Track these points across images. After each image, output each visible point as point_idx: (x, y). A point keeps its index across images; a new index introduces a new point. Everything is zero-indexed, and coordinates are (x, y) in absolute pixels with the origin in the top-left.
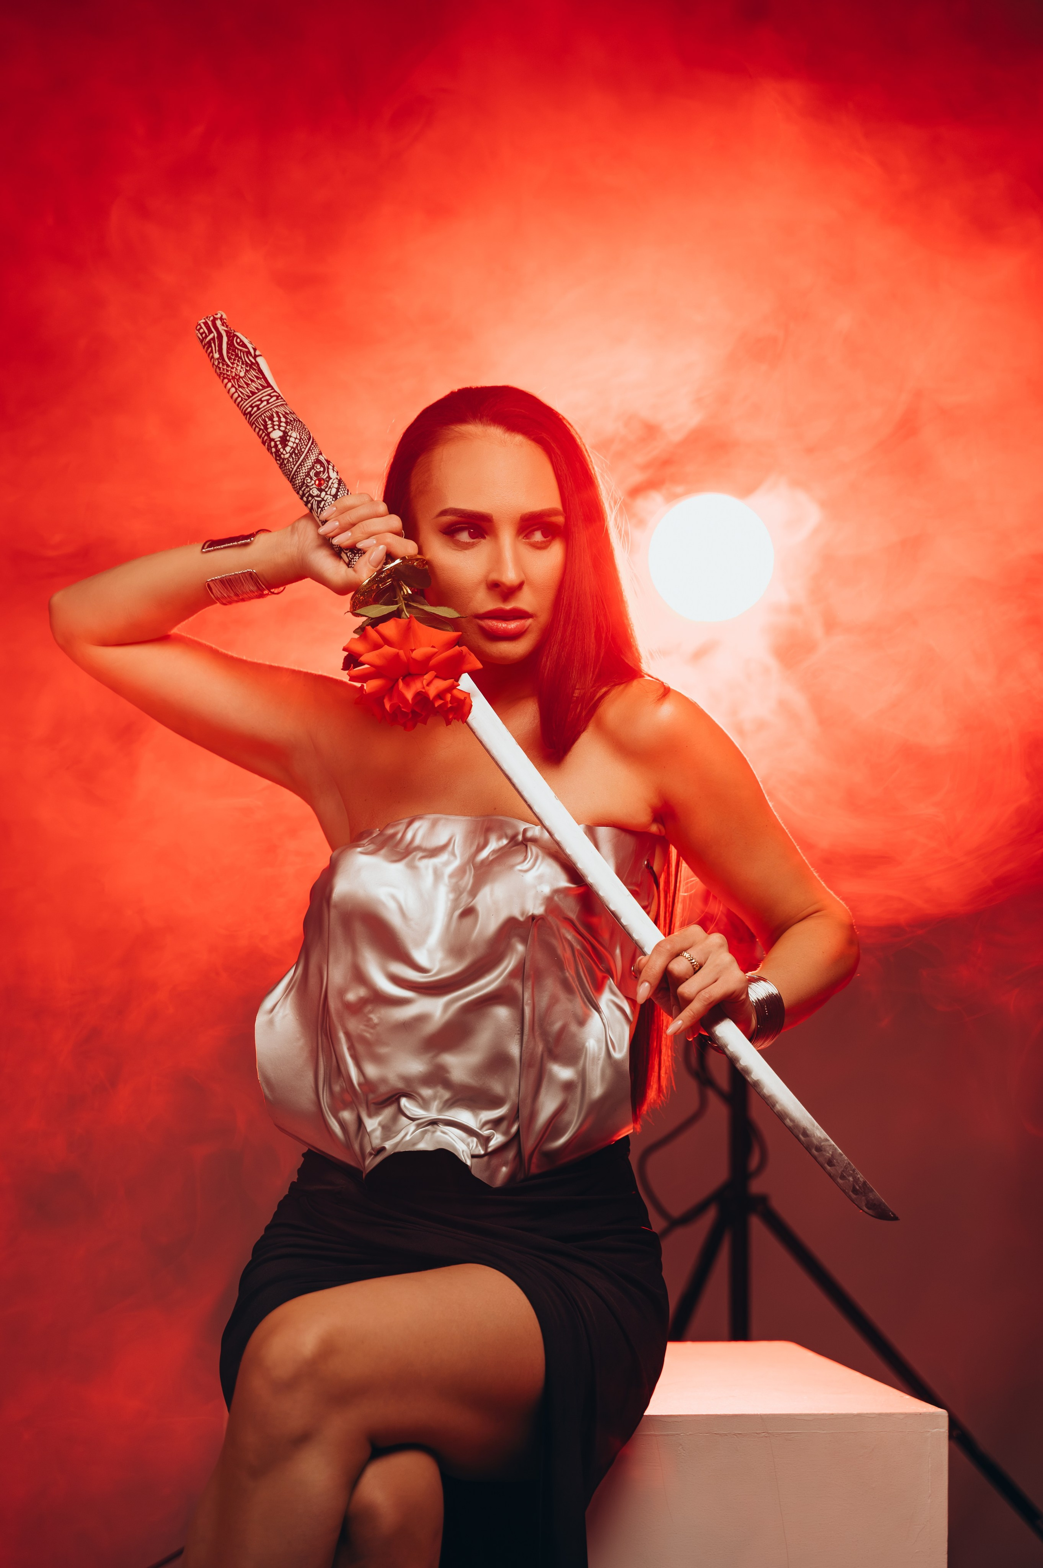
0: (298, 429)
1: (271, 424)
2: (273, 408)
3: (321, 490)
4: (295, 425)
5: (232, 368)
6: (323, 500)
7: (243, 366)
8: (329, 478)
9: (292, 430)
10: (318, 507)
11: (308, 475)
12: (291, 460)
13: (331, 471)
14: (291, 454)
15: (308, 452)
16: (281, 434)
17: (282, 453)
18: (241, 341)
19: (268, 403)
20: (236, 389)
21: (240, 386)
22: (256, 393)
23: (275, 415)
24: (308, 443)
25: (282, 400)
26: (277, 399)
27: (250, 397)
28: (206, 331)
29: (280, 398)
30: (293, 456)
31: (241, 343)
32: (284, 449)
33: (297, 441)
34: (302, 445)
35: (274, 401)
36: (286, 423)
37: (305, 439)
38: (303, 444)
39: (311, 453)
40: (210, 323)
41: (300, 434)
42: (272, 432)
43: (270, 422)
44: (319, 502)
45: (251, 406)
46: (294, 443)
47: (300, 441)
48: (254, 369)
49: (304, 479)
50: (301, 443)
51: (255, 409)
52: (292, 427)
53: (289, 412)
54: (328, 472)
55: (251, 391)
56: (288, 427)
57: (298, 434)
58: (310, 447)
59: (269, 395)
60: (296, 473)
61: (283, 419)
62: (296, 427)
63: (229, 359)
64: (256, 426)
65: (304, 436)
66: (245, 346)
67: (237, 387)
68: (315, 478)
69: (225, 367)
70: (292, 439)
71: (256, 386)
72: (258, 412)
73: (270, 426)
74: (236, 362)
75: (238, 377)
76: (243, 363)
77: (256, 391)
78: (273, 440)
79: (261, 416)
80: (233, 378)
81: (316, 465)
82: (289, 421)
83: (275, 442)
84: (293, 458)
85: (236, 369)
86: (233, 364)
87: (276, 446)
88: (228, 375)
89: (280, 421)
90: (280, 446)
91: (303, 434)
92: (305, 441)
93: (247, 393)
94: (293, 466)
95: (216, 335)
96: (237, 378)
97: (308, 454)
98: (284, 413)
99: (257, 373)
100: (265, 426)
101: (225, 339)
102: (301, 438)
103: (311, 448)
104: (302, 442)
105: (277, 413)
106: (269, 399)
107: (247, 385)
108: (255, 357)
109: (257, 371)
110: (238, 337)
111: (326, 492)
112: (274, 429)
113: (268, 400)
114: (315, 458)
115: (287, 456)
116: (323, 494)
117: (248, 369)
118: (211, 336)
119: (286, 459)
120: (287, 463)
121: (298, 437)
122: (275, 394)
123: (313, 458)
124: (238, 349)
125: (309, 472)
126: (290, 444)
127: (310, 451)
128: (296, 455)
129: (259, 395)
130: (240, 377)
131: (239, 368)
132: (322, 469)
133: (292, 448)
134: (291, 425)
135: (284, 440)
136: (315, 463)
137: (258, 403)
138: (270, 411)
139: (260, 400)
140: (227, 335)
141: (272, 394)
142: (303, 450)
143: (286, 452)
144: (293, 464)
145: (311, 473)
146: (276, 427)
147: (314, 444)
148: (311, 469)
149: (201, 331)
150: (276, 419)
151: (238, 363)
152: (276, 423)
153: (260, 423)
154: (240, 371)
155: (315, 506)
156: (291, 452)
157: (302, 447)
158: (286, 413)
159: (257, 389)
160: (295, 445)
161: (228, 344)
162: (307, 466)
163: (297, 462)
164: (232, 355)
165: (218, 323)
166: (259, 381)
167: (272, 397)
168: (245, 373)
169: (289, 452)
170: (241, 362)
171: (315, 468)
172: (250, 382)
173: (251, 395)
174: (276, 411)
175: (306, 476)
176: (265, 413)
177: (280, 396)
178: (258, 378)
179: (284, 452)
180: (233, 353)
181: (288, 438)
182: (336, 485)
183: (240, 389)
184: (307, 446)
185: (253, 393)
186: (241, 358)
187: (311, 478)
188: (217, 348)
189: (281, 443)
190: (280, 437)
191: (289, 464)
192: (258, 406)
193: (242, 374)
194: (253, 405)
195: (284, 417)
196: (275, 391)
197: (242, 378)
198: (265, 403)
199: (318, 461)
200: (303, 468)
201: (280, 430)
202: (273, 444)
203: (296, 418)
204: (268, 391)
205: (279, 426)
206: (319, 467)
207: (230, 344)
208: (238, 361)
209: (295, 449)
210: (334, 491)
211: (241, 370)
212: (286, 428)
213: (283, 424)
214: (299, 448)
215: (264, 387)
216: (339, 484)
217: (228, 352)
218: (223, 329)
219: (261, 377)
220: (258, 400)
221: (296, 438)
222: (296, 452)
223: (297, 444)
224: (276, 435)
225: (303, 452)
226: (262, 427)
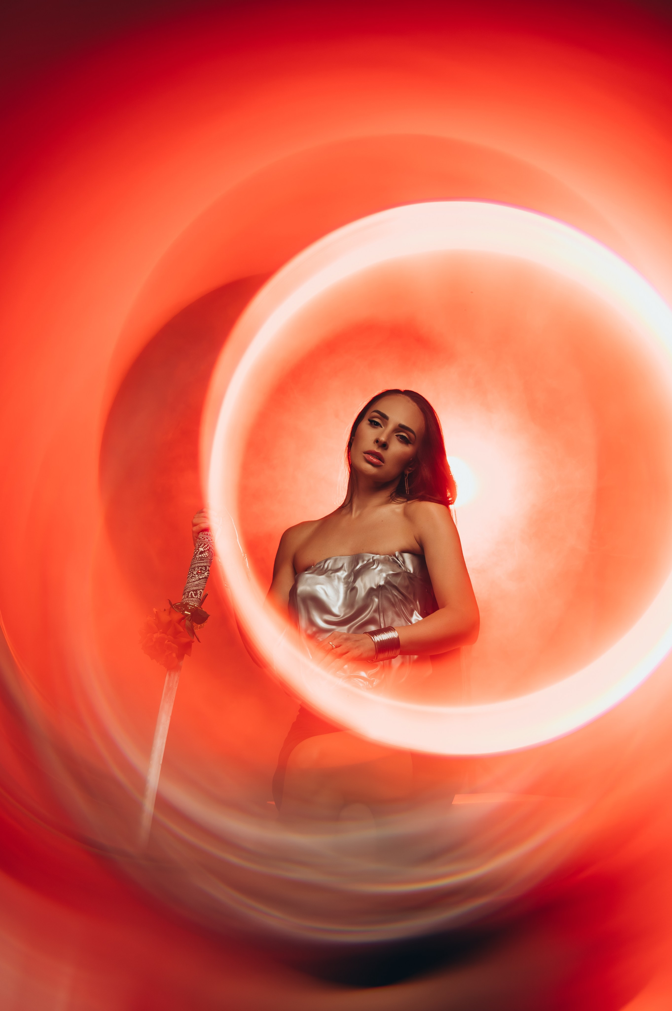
3: (197, 574)
6: (195, 577)
8: (204, 573)
10: (191, 577)
11: (198, 567)
12: (198, 559)
13: (206, 573)
14: (200, 558)
15: (205, 562)
16: (203, 550)
17: (197, 555)
23: (207, 545)
30: (200, 559)
32: (199, 555)
33: (206, 556)
36: (208, 550)
44: (193, 576)
46: (204, 556)
47: (207, 557)
49: (196, 567)
51: (203, 539)
54: (205, 572)
56: (207, 551)
61: (208, 548)
64: (198, 543)
78: (199, 550)
84: (199, 559)
87: (198, 552)
89: (206, 547)
90: (199, 553)
102: (208, 557)
105: (208, 545)
111: (198, 576)
112: (202, 548)
116: (197, 575)
120: (196, 559)
121: (207, 556)
123: (205, 564)
125: (199, 567)
126: (203, 555)
132: (204, 570)
133: (202, 556)
135: (202, 553)
136: (204, 566)
148: (201, 566)
155: (190, 577)
160: (204, 557)
163: (199, 561)
175: (197, 567)
179: (198, 555)
182: (203, 577)
187: (198, 569)
190: (202, 551)
195: (209, 548)
198: (208, 540)
199: (206, 567)
201: (204, 549)
202: (197, 551)
205: (205, 548)
209: (202, 557)
210: (201, 577)
216: (205, 578)
220: (206, 538)
221: (206, 555)
224: (201, 549)
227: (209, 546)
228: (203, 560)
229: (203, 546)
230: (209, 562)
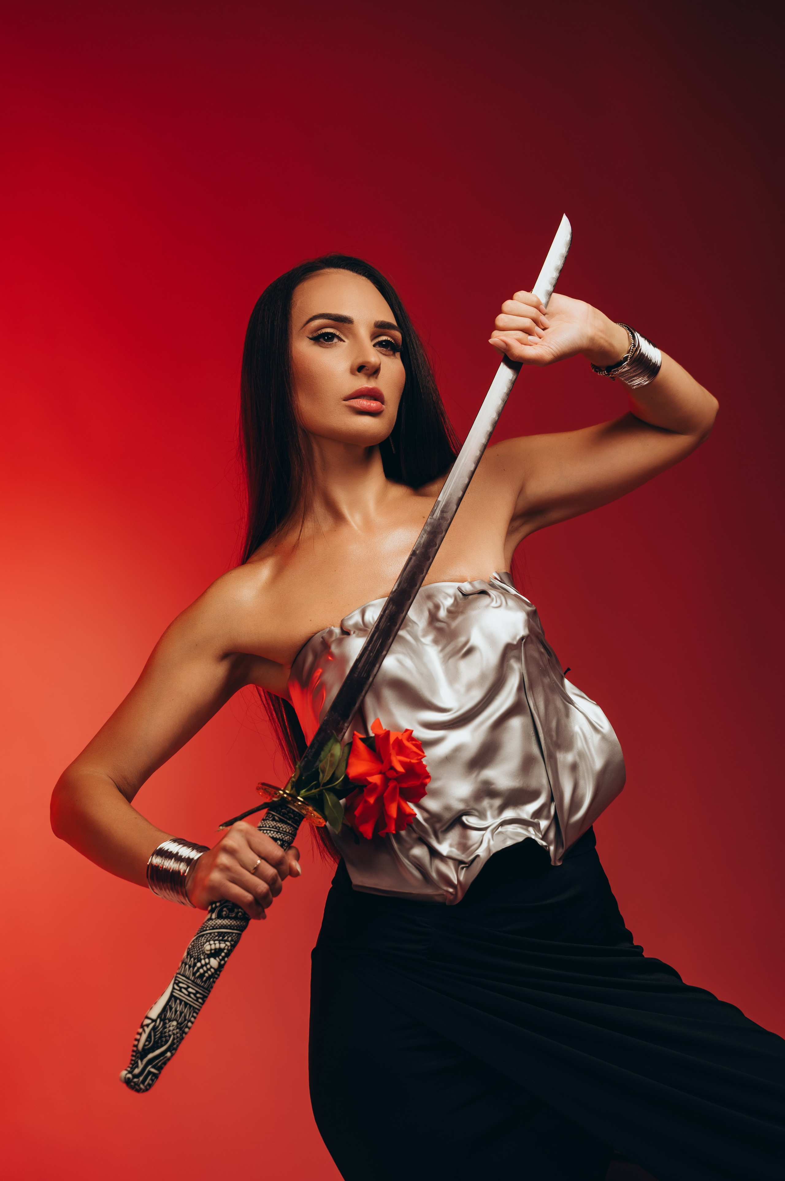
0: (199, 949)
1: (207, 973)
2: (191, 980)
4: (196, 954)
5: (174, 1034)
7: (168, 1026)
9: (204, 952)
11: (236, 918)
12: (230, 939)
14: (225, 941)
15: (217, 928)
16: (212, 960)
17: (227, 949)
18: (146, 1041)
19: (189, 987)
20: (188, 1022)
21: (185, 1020)
22: (185, 1002)
23: (198, 974)
24: (207, 934)
25: (178, 979)
26: (180, 982)
27: (191, 1006)
28: (150, 1077)
29: (177, 982)
30: (226, 938)
31: (149, 1039)
32: (223, 949)
33: (212, 942)
34: (213, 937)
35: (183, 983)
36: (200, 961)
37: (205, 937)
38: (211, 936)
39: (216, 925)
40: (141, 1078)
41: (203, 945)
42: (214, 968)
43: (206, 975)
45: (197, 1001)
46: (215, 944)
47: (209, 941)
48: (165, 1016)
49: (240, 919)
50: (211, 938)
51: (198, 995)
52: (200, 954)
53: (187, 966)
55: (185, 1007)
56: (202, 957)
57: (205, 946)
58: (210, 930)
59: (180, 991)
60: (238, 928)
61: (199, 965)
62: (198, 951)
63: (167, 1041)
64: (210, 986)
65: (203, 940)
66: (149, 1036)
67: (186, 1022)
68: (236, 910)
69: (175, 1041)
70: (213, 947)
71: (179, 1006)
72: (200, 991)
73: (209, 973)
74: (167, 1034)
75: (178, 1025)
76: (165, 1028)
77: (183, 1003)
78: (219, 963)
79: (203, 987)
80: (180, 1029)
81: (224, 916)
82: (196, 960)
83: (221, 960)
84: (228, 938)
85: (173, 1030)
86: (170, 1036)
87: (223, 958)
88: (180, 1036)
89: (202, 966)
90: (223, 954)
91: (201, 943)
92: (207, 937)
93: (187, 1010)
94: (234, 935)
95: (150, 1067)
96: (180, 1026)
97: (218, 927)
98: (191, 969)
99: (167, 1012)
100: (210, 977)
101: (151, 1056)
102: (207, 941)
103: (211, 928)
104: (209, 938)
105: (194, 974)
106: (184, 988)
107: (181, 1013)
108: (153, 1021)
109: (165, 1012)
110: (144, 1045)
112: (211, 967)
113: (186, 989)
114: (218, 920)
115: (228, 944)
117: (167, 1021)
118: (153, 1070)
119: (231, 944)
121: (208, 943)
122: (176, 987)
123: (219, 922)
124: (155, 1039)
126: (217, 946)
127: (215, 927)
128: (224, 937)
129: (185, 998)
130: (178, 1023)
131: (171, 1028)
132: (225, 909)
133: (220, 943)
134: (199, 956)
137: (192, 996)
138: (195, 981)
139: (189, 996)
140: (146, 1056)
141: (178, 988)
142: (216, 934)
143: (225, 947)
144: (232, 935)
145: (233, 915)
146: (208, 966)
147: (205, 929)
148: (230, 918)
149: (150, 1082)
150: (201, 971)
151: (167, 1031)
152: (205, 968)
153: (209, 984)
154: (173, 1026)
156: (223, 942)
157: (214, 936)
158: (190, 967)
159: (180, 1004)
161: (153, 1051)
162: (229, 922)
163: (229, 933)
164: (162, 1041)
165: (137, 1071)
166: (173, 1006)
167: (181, 988)
168: (173, 1021)
169: (225, 943)
170: (165, 1030)
171: (227, 915)
172: (178, 1013)
173: (188, 1006)
174: (193, 975)
176: (198, 985)
177: (175, 983)
178: (171, 1008)
179: (226, 947)
180: (160, 1041)
181: (213, 951)
183: (187, 1017)
184: (210, 934)
185: (186, 1004)
186: (161, 1033)
187: (238, 912)
188: (162, 1058)
189: (220, 955)
190: (215, 959)
191: (234, 938)
192: (195, 995)
193: (175, 1023)
194: (195, 998)
195: (195, 965)
196: (174, 988)
197: (177, 1021)
198: (190, 990)
199: (220, 916)
200: (233, 924)
201: (209, 963)
202: (223, 962)
203: (187, 957)
204: (177, 994)
205: (205, 965)
206: (224, 913)
207: (152, 1049)
208: (165, 1033)
211: (171, 1026)
212: (204, 959)
213: (203, 962)
214: (217, 938)
215: (176, 998)
217: (162, 1046)
218: (142, 1064)
219: (168, 1006)
220: (190, 997)
221: (211, 945)
222: (221, 938)
223: (214, 941)
224: (214, 962)
225: (218, 932)
226: (212, 980)
227: (196, 968)
228: (220, 934)
229: (208, 970)
230: (206, 930)
